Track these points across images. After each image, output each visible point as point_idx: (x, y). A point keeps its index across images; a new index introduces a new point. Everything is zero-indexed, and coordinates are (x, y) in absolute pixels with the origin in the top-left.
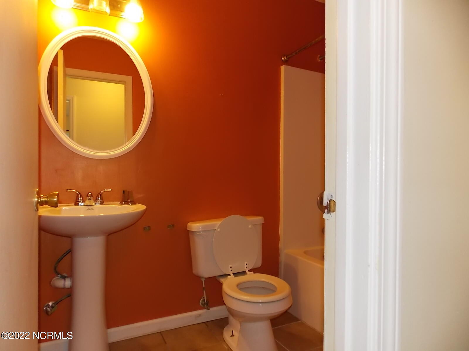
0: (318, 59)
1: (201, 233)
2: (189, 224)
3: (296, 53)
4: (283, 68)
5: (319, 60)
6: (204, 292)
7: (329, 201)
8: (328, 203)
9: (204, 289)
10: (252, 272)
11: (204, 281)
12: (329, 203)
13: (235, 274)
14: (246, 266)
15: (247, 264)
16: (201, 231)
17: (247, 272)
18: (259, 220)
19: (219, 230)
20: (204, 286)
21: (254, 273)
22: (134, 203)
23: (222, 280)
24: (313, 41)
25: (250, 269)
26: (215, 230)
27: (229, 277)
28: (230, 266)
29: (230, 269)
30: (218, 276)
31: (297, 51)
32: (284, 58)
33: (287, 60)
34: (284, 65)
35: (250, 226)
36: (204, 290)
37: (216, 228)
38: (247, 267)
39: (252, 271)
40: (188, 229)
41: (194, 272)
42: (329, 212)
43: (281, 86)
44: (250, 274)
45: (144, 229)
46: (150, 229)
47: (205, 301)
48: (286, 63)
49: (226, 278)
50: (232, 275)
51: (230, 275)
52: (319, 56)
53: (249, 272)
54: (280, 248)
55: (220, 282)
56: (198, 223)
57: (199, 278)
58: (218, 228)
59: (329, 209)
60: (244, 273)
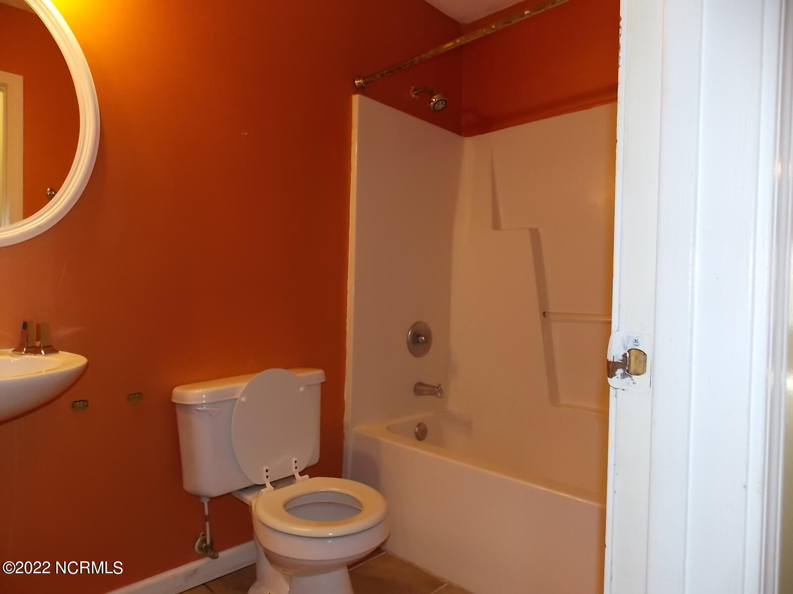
0: (411, 93)
1: (205, 408)
2: (177, 391)
3: (382, 75)
4: (356, 99)
5: (414, 96)
6: (207, 524)
7: (628, 352)
8: (624, 355)
9: (206, 518)
10: (307, 476)
11: (208, 502)
12: (628, 355)
13: (275, 484)
14: (294, 465)
15: (296, 462)
16: (205, 404)
17: (297, 476)
18: (317, 375)
19: (243, 399)
20: (207, 513)
21: (310, 477)
22: (51, 349)
23: (249, 498)
24: (417, 58)
25: (301, 470)
26: (237, 399)
27: (263, 490)
28: (265, 468)
29: (265, 474)
30: (240, 490)
31: (385, 72)
32: (358, 82)
33: (365, 85)
34: (359, 94)
35: (302, 389)
36: (206, 521)
37: (237, 396)
38: (296, 468)
39: (306, 474)
40: (173, 401)
41: (188, 486)
42: (627, 373)
43: (353, 131)
44: (303, 480)
45: (73, 406)
46: (87, 406)
47: (208, 542)
48: (361, 90)
49: (256, 492)
50: (268, 485)
51: (264, 486)
52: (413, 88)
53: (301, 476)
54: (344, 424)
55: (243, 502)
56: (198, 388)
57: (197, 497)
58: (242, 395)
59: (627, 368)
60: (290, 479)
